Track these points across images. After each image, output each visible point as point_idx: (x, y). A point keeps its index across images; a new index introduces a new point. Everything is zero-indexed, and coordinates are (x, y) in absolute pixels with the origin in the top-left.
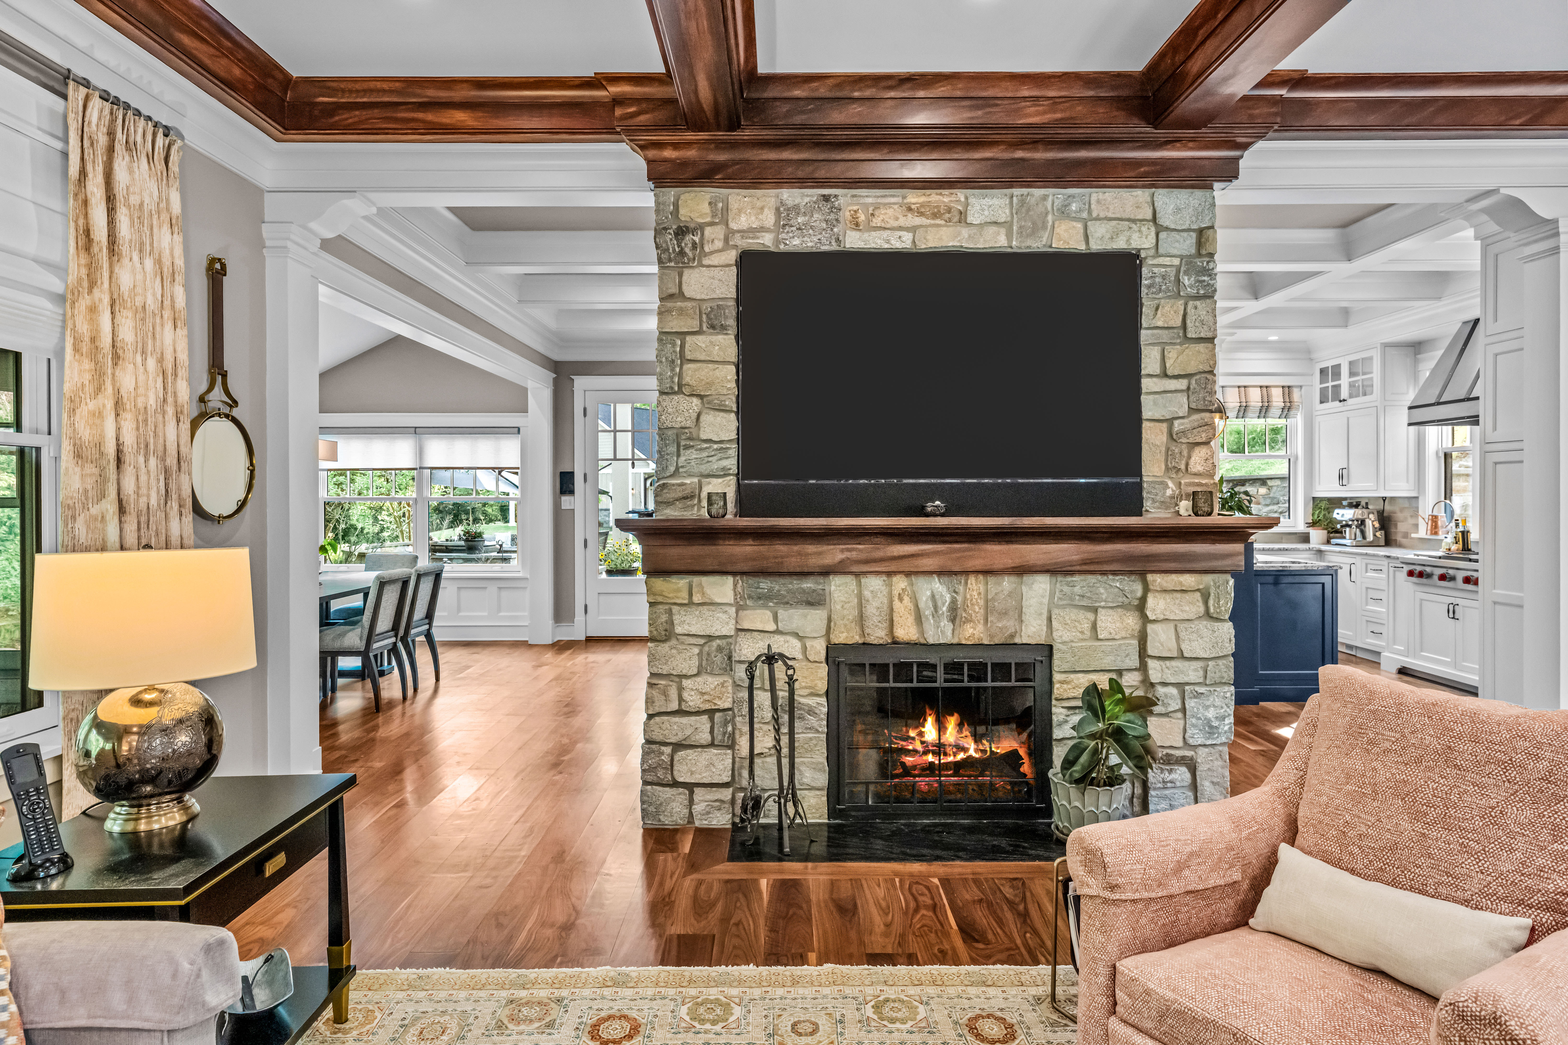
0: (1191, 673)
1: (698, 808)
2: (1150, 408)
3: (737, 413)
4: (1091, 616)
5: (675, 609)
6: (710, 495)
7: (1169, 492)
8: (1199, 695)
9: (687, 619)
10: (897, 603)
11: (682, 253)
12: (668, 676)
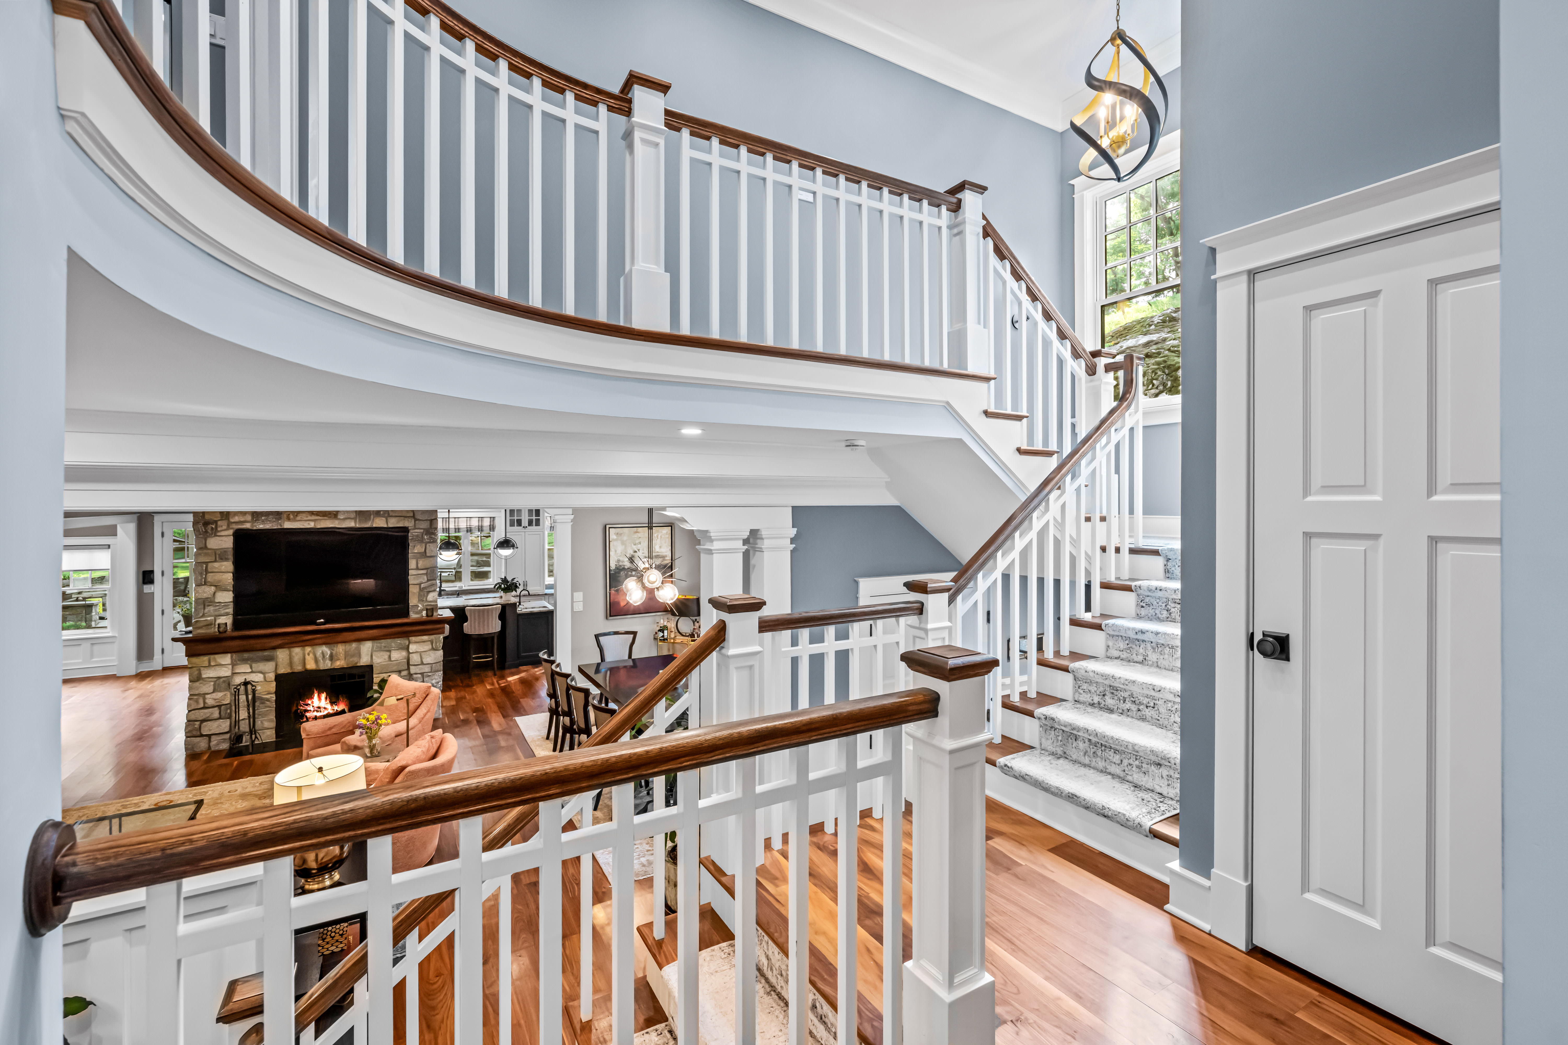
0: (426, 669)
1: (213, 743)
2: (412, 580)
3: (233, 591)
4: (388, 653)
5: (202, 669)
6: (219, 624)
7: (419, 608)
8: (429, 676)
9: (208, 671)
10: (307, 656)
11: (206, 532)
12: (198, 695)
